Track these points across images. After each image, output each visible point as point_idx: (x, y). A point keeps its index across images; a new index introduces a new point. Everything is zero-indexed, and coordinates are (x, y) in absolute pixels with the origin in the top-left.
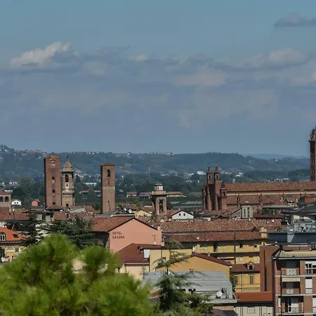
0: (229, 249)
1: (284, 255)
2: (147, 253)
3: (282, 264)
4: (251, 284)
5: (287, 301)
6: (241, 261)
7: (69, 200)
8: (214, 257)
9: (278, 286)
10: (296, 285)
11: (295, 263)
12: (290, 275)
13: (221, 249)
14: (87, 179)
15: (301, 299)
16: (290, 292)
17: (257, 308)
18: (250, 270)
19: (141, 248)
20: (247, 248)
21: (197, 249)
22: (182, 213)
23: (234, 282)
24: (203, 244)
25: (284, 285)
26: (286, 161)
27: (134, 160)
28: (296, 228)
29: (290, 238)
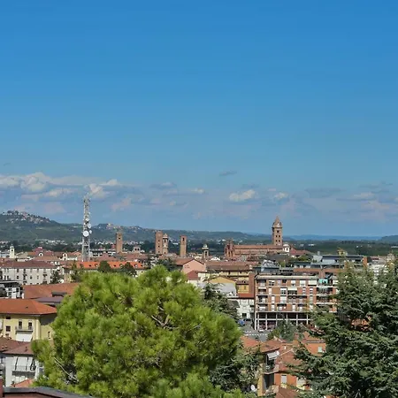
0: (236, 274)
1: (259, 277)
2: (199, 275)
3: (259, 281)
4: (245, 290)
5: (260, 297)
6: (240, 279)
7: (166, 251)
8: (229, 277)
9: (256, 290)
10: (265, 290)
11: (265, 281)
12: (262, 286)
13: (232, 274)
14: (174, 242)
15: (266, 297)
16: (262, 293)
17: (247, 300)
18: (245, 283)
19: (197, 273)
20: (243, 274)
21: (221, 273)
22: (215, 258)
23: (237, 289)
24: (224, 271)
25: (259, 290)
26: (262, 236)
27: (195, 234)
28: (265, 266)
29: (262, 270)
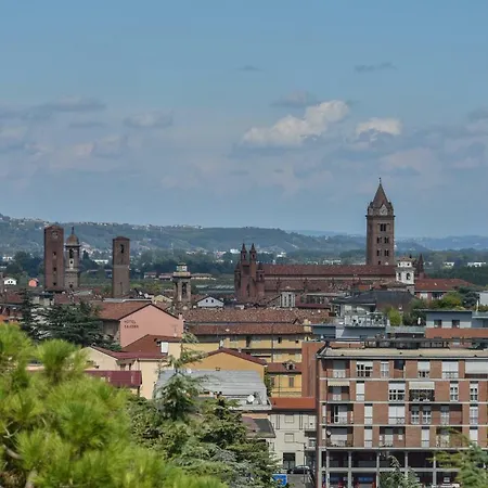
0: (266, 344)
1: (330, 352)
2: (165, 347)
3: (329, 363)
4: (290, 388)
5: (333, 409)
6: (279, 359)
7: (73, 280)
8: (247, 354)
9: (322, 390)
10: (345, 390)
11: (345, 362)
12: (338, 377)
13: (255, 344)
14: (97, 255)
15: (350, 407)
16: (337, 398)
17: (297, 417)
18: (291, 370)
19: (157, 340)
20: (287, 344)
21: (226, 343)
22: (210, 299)
23: (269, 385)
24: (233, 337)
25: (331, 390)
26: (337, 240)
27: (155, 233)
28: (348, 321)
29: (339, 333)
